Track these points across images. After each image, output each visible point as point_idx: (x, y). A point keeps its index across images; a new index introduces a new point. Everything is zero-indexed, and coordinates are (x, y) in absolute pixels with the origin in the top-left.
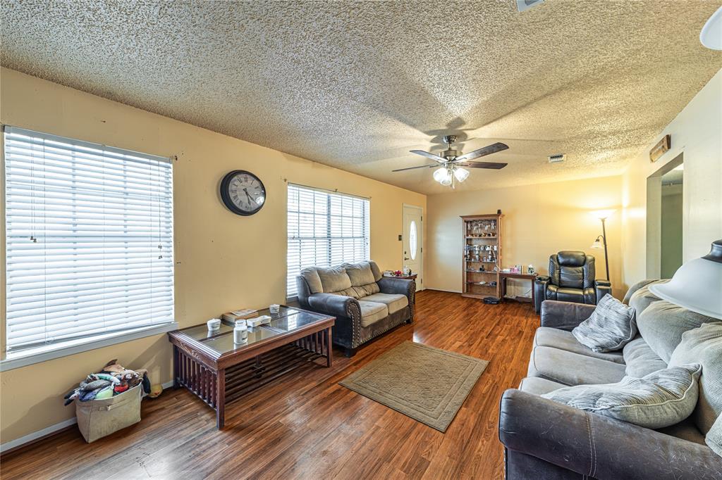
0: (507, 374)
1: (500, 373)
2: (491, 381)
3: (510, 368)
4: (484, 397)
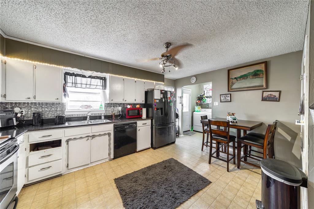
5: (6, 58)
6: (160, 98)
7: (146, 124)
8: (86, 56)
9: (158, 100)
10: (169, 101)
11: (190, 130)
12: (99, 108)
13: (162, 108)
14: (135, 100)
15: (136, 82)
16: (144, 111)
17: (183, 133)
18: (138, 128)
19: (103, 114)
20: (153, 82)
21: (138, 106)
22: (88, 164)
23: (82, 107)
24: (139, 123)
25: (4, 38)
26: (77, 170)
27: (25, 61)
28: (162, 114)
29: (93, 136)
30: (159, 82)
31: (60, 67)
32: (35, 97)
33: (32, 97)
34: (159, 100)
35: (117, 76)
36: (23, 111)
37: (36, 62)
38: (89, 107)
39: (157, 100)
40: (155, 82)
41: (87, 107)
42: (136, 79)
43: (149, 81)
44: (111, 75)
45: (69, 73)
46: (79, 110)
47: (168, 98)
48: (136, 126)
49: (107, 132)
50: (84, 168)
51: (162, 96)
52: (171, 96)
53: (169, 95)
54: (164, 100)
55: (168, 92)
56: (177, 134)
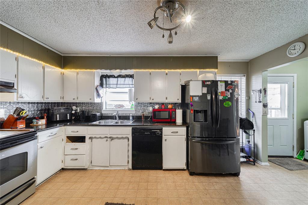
5: (63, 71)
6: (201, 94)
7: (177, 132)
8: (112, 56)
9: (197, 98)
10: (221, 98)
11: (295, 156)
12: (130, 108)
13: (206, 111)
14: (166, 98)
15: (167, 74)
16: (179, 113)
17: (267, 158)
18: (164, 137)
19: (131, 115)
20: (196, 70)
21: (170, 106)
22: (108, 167)
23: (116, 106)
24: (167, 130)
25: (62, 56)
26: (99, 169)
27: (73, 70)
28: (206, 120)
29: (112, 139)
30: (206, 70)
31: (93, 70)
32: (78, 98)
33: (76, 98)
34: (200, 97)
35: (142, 70)
36: (77, 109)
37: (78, 70)
38: (122, 106)
39: (194, 98)
40: (198, 71)
41: (119, 106)
42: (167, 71)
43: (187, 70)
44: (136, 70)
45: (104, 75)
46: (113, 110)
47: (219, 94)
48: (162, 134)
49: (124, 136)
50: (104, 169)
51: (205, 90)
52: (226, 90)
53: (221, 88)
54: (209, 97)
55: (219, 82)
56: (251, 159)
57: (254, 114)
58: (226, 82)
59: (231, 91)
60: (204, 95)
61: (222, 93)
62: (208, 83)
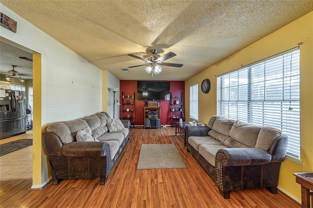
0: (128, 166)
1: (131, 165)
2: (134, 160)
3: (126, 170)
4: (135, 153)
6: (5, 97)
9: (3, 99)
10: (17, 99)
13: (8, 105)
28: (8, 110)
51: (7, 95)
52: (19, 95)
53: (17, 94)
54: (10, 98)
55: (15, 91)
56: (30, 128)
57: (30, 106)
58: (19, 92)
59: (22, 96)
60: (7, 97)
61: (17, 96)
62: (9, 91)
